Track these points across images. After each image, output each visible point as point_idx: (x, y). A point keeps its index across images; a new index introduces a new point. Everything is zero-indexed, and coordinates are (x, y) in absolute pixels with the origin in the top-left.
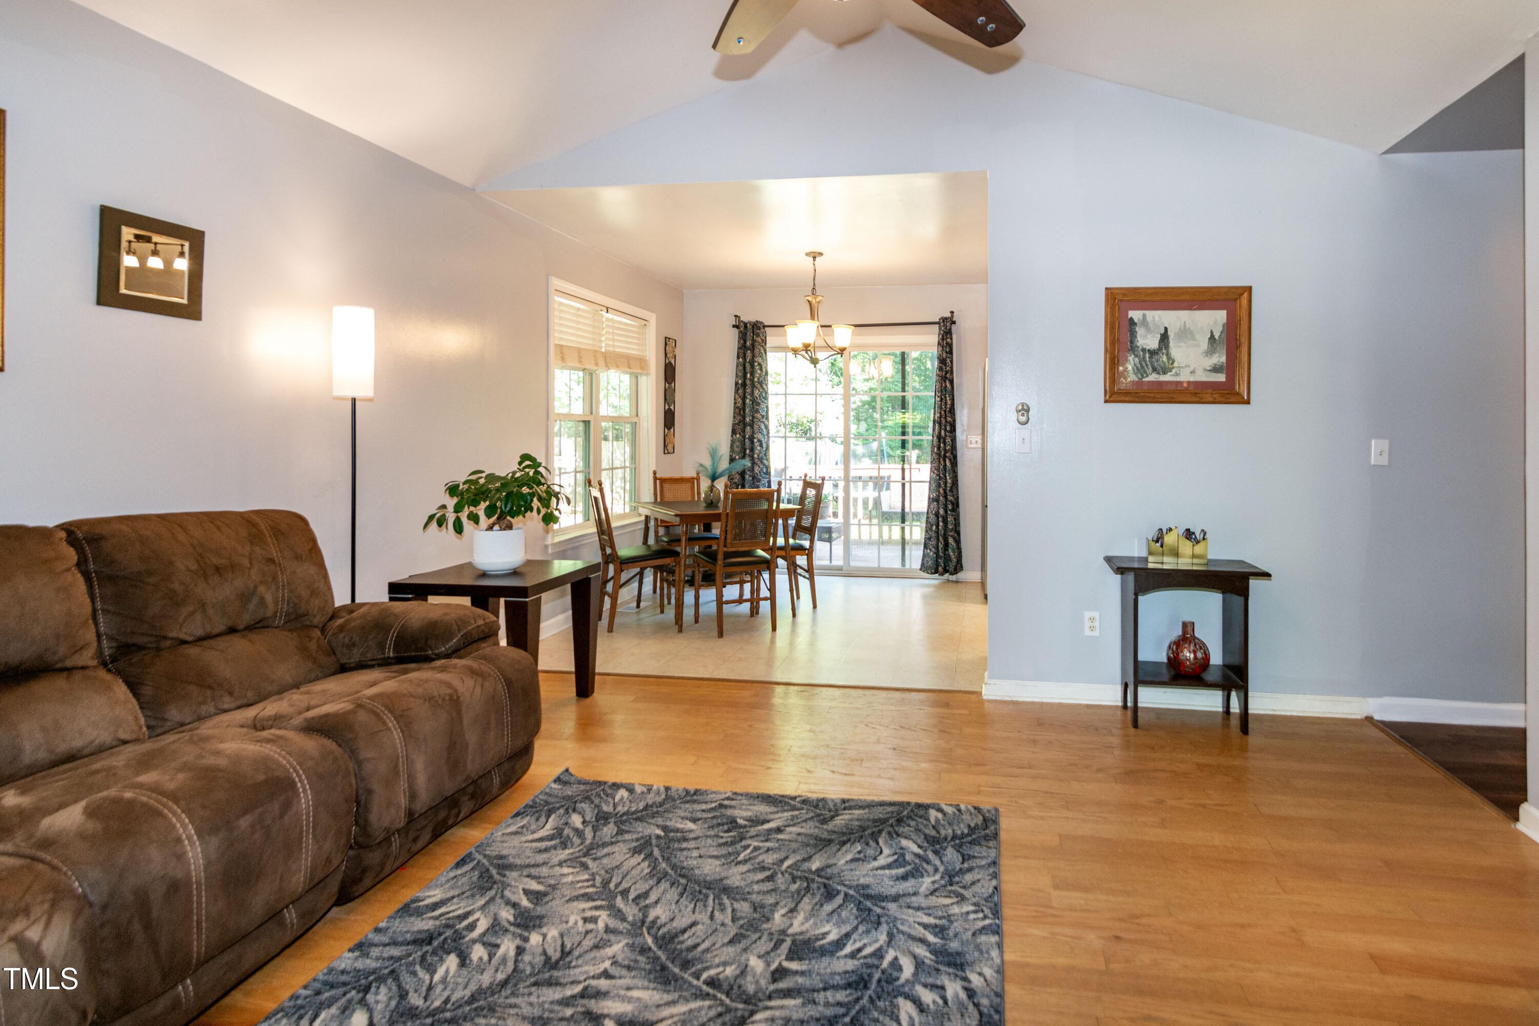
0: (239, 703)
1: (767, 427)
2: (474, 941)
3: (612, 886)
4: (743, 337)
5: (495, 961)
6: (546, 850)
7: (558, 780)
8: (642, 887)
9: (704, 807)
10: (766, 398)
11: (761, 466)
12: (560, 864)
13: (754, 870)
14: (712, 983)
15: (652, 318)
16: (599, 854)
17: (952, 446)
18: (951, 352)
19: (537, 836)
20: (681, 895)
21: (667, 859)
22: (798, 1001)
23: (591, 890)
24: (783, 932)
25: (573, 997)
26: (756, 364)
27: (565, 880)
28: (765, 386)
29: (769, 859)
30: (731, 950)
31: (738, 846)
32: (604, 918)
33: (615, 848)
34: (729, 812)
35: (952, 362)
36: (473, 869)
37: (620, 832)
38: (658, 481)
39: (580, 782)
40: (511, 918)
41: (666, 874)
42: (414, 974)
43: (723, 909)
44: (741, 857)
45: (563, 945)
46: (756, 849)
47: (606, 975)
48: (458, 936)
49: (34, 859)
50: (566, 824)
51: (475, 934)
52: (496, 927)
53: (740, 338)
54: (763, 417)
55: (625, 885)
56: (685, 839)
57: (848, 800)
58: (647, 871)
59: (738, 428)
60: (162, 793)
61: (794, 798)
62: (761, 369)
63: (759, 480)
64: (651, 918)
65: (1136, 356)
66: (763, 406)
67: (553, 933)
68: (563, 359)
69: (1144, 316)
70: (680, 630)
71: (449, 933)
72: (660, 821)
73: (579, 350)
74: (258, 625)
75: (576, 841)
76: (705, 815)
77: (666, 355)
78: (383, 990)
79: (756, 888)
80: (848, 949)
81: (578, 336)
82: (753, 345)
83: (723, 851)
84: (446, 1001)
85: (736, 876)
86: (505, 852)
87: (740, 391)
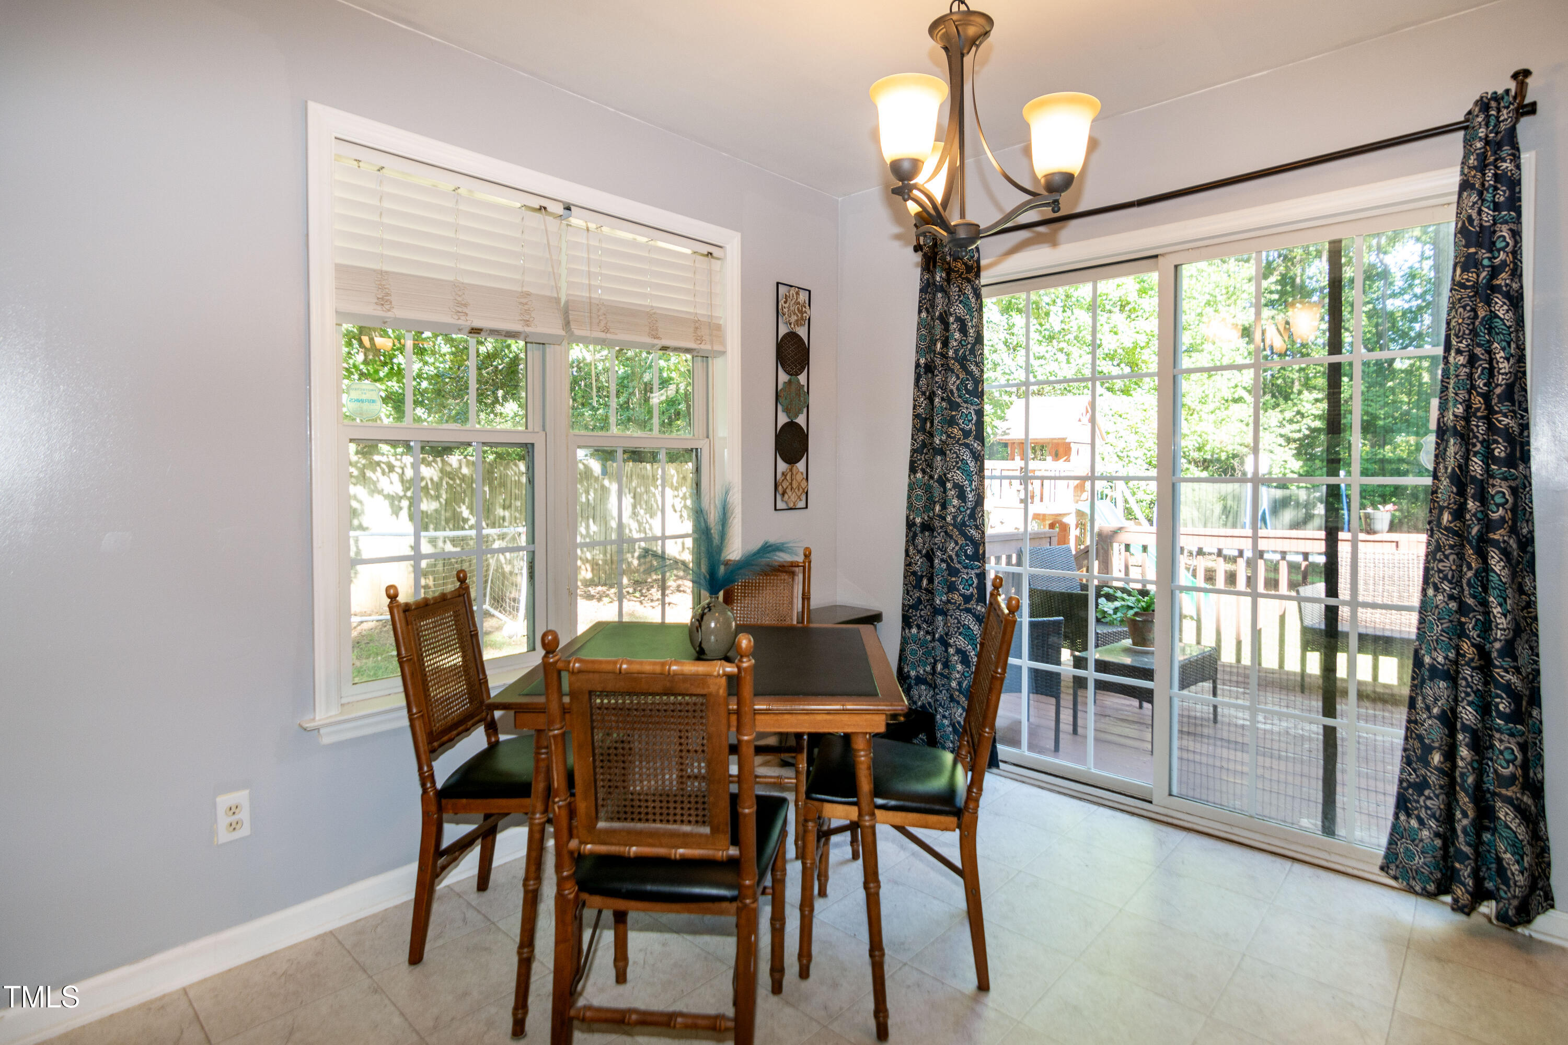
1: (977, 457)
4: (929, 266)
11: (966, 542)
15: (734, 242)
17: (1514, 510)
18: (1514, 203)
35: (1516, 234)
53: (923, 269)
54: (968, 434)
59: (921, 459)
62: (964, 330)
66: (969, 410)
77: (779, 317)
87: (923, 382)
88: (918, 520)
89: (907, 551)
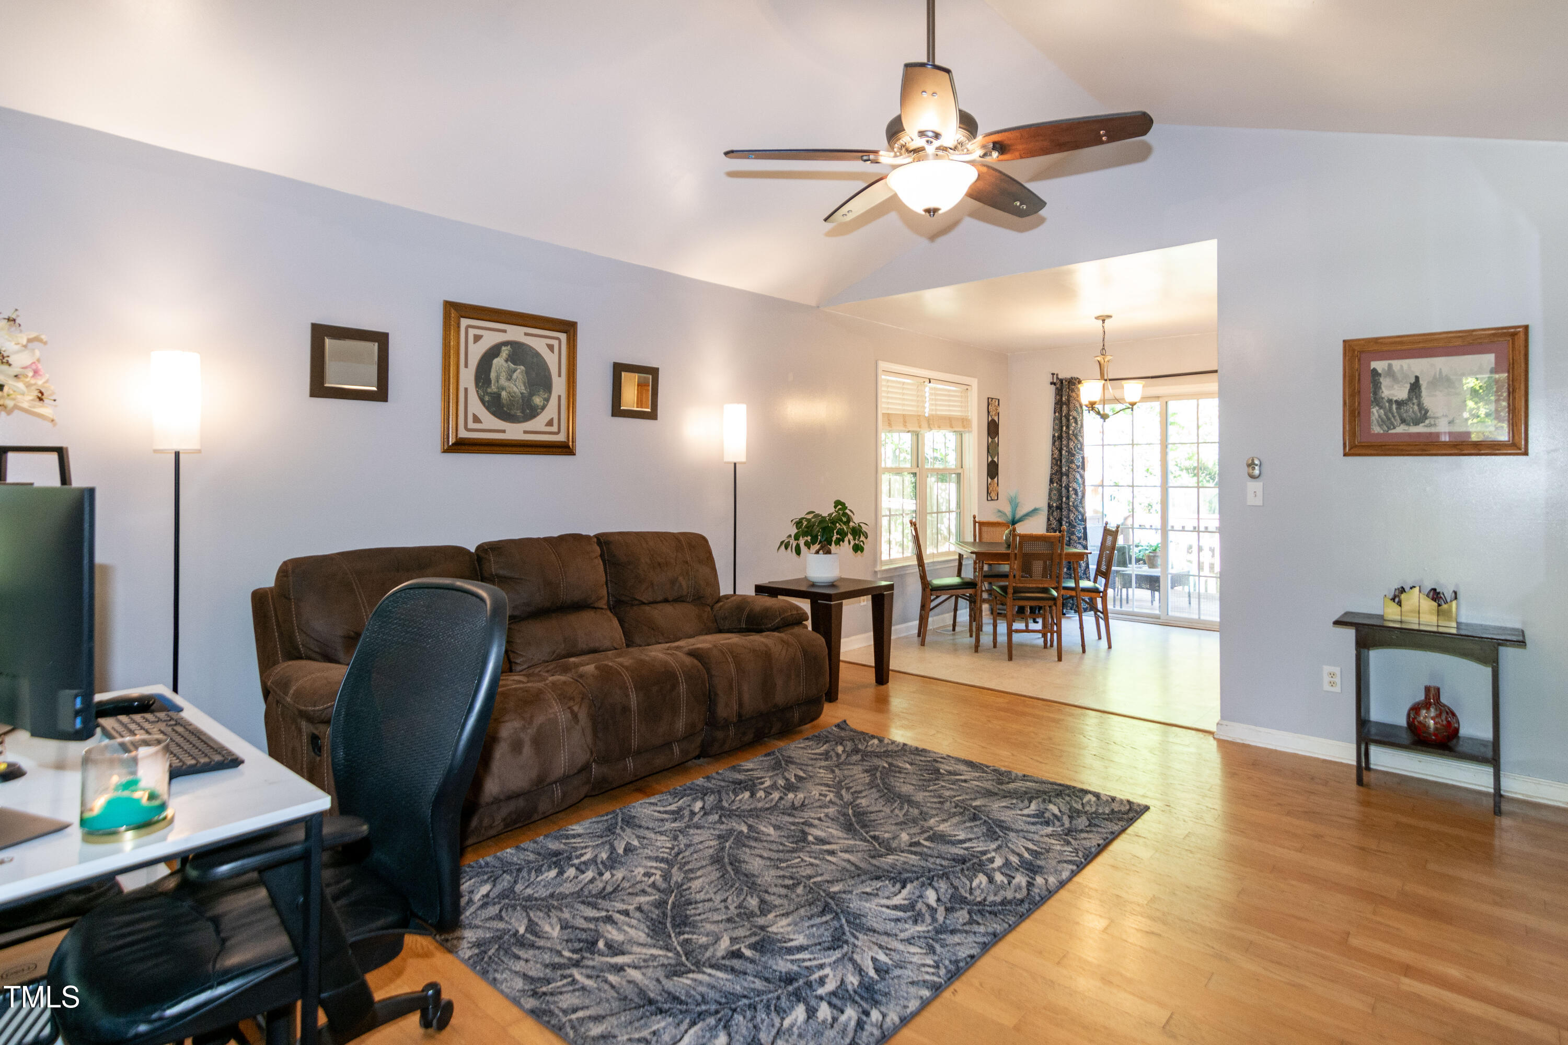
0: (667, 640)
1: (1082, 477)
2: (760, 789)
3: (843, 784)
4: (1059, 392)
5: (767, 799)
6: (816, 759)
7: (838, 726)
8: (859, 788)
9: (923, 759)
10: (1081, 449)
11: (1077, 513)
12: (820, 768)
13: (934, 797)
14: (874, 837)
15: (974, 382)
16: (844, 768)
19: (813, 752)
20: (881, 797)
21: (882, 779)
22: (918, 858)
23: (831, 783)
24: (931, 828)
25: (798, 823)
26: (1071, 418)
27: (819, 775)
28: (1080, 438)
29: (947, 793)
30: (893, 828)
31: (931, 783)
32: (831, 796)
33: (855, 767)
34: (937, 765)
36: (774, 759)
37: (863, 760)
38: (977, 524)
39: (852, 730)
40: (783, 785)
41: (878, 785)
42: (728, 794)
43: (901, 809)
44: (931, 788)
45: (804, 802)
46: (942, 786)
47: (820, 819)
48: (754, 785)
49: (577, 681)
50: (833, 750)
51: (762, 786)
52: (774, 786)
53: (1057, 394)
54: (1078, 467)
55: (851, 785)
56: (900, 772)
57: (1028, 776)
58: (867, 781)
59: (1056, 478)
60: (623, 666)
61: (987, 767)
62: (1076, 422)
63: (1074, 527)
64: (857, 802)
65: (1381, 408)
66: (1078, 457)
67: (801, 796)
68: (890, 425)
69: (1390, 366)
70: (976, 651)
71: (750, 783)
72: (890, 760)
73: (904, 416)
74: (679, 600)
75: (835, 759)
76: (921, 763)
77: (988, 412)
78: (712, 796)
79: (929, 805)
80: (967, 845)
81: (904, 405)
82: (1068, 400)
83: (920, 783)
84: (738, 808)
85: (920, 796)
86: (793, 755)
87: (1057, 443)
88: (1055, 505)
89: (1049, 519)
